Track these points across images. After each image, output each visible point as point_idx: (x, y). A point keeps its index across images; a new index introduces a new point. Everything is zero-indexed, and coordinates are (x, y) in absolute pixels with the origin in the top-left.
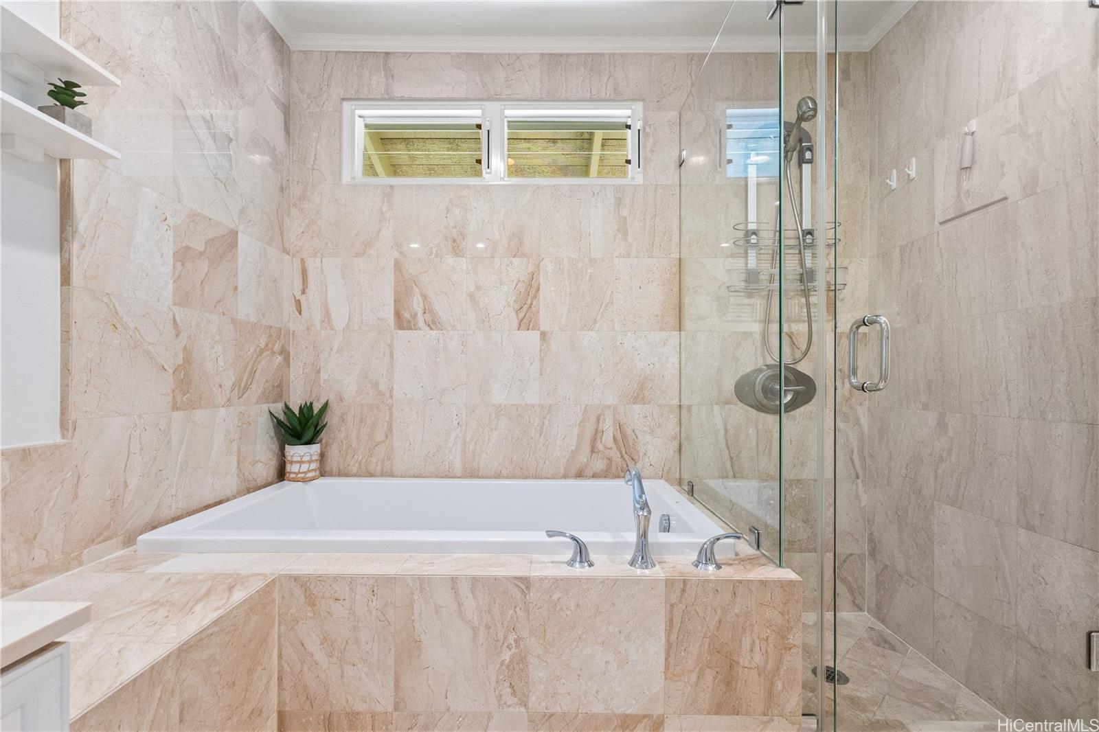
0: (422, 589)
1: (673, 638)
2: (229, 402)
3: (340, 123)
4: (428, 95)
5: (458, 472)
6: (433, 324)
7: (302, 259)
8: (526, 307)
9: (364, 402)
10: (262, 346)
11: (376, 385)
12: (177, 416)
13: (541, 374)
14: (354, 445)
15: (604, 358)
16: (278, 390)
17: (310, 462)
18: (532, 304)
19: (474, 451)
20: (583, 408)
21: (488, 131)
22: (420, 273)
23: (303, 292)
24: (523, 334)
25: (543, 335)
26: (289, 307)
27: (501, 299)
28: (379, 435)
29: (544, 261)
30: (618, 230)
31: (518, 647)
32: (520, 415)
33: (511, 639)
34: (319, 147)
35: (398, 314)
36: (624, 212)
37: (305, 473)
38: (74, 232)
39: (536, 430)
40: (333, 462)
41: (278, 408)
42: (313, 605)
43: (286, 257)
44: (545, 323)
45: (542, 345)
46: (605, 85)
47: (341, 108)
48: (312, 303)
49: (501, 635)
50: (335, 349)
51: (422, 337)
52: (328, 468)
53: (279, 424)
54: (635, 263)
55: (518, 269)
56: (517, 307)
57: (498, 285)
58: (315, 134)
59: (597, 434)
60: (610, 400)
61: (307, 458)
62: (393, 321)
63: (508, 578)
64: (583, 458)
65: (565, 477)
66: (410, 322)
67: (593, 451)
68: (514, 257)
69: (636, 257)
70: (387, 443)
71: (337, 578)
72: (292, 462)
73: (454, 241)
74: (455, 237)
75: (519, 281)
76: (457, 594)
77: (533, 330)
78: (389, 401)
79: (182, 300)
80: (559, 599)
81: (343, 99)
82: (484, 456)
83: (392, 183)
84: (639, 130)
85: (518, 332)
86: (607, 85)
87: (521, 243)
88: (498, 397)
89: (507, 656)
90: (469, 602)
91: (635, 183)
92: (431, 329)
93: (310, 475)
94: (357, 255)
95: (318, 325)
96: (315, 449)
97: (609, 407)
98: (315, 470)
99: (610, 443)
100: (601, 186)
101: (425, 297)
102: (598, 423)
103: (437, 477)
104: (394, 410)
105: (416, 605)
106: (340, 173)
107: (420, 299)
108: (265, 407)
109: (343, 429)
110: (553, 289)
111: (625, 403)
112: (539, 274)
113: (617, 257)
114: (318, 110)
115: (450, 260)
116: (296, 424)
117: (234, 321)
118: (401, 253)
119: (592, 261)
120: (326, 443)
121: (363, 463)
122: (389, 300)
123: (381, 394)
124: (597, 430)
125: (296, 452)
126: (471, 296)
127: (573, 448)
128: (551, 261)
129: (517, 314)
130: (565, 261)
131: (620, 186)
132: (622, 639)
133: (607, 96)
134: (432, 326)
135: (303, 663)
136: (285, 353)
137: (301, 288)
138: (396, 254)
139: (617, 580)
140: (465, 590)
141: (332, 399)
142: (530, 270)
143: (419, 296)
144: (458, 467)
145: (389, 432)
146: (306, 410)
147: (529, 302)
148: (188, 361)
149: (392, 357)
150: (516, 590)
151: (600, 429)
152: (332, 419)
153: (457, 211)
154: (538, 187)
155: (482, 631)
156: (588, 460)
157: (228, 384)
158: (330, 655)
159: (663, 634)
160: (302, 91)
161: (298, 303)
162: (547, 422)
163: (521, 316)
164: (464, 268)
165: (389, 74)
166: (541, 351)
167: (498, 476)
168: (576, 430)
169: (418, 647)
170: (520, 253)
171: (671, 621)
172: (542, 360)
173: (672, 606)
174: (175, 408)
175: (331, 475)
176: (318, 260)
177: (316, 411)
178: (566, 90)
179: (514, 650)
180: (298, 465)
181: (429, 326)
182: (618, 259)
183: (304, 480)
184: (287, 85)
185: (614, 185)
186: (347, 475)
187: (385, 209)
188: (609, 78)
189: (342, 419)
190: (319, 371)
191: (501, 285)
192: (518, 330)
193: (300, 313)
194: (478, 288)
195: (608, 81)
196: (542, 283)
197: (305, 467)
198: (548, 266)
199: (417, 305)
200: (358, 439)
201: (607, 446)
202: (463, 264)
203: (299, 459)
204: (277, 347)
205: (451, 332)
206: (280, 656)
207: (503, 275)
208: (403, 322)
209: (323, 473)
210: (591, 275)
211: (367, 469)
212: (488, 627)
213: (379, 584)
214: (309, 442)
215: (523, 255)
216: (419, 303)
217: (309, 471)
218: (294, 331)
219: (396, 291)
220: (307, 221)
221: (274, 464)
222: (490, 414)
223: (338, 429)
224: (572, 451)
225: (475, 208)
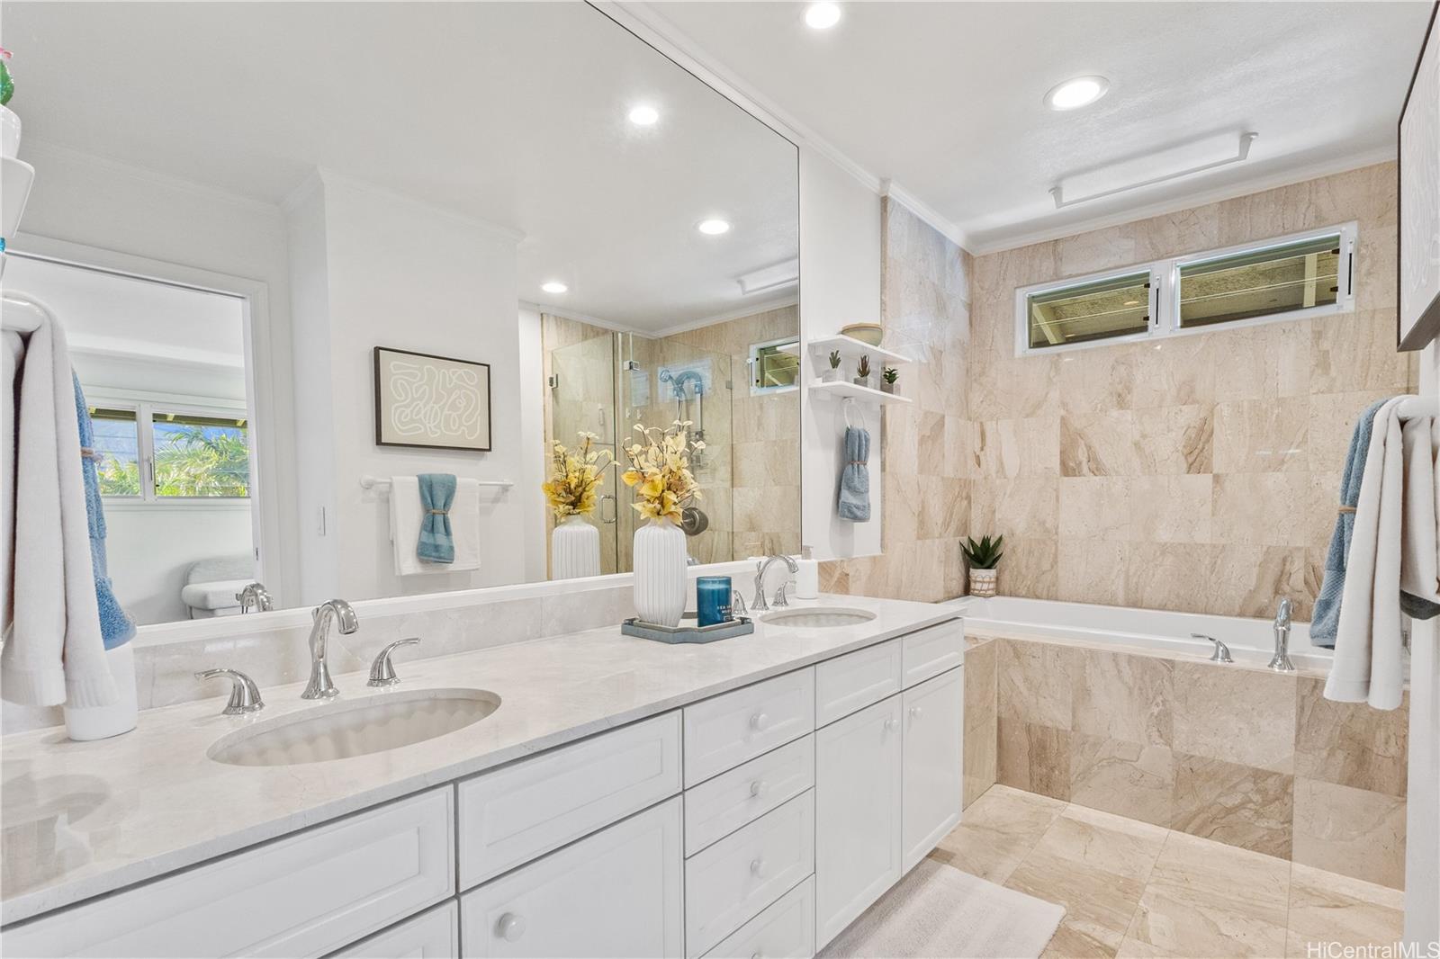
0: (1092, 658)
1: (1304, 721)
2: (940, 536)
3: (1014, 307)
4: (1096, 269)
5: (1120, 601)
6: (1098, 470)
7: (981, 423)
8: (1197, 451)
9: (1033, 537)
10: (956, 494)
11: (1043, 523)
12: (919, 542)
13: (1213, 515)
14: (1024, 571)
15: (1294, 499)
16: (965, 527)
17: (989, 583)
18: (1203, 448)
19: (1137, 584)
20: (1265, 549)
21: (1158, 290)
22: (1085, 427)
23: (982, 449)
24: (1193, 477)
25: (1217, 478)
26: (971, 462)
27: (1168, 445)
28: (1046, 566)
29: (1219, 406)
30: (1317, 365)
31: (1164, 705)
32: (1189, 554)
33: (1159, 699)
34: (996, 331)
35: (1063, 464)
36: (1326, 345)
37: (986, 591)
38: (887, 444)
39: (1206, 568)
40: (1005, 586)
41: (965, 540)
42: (1018, 658)
43: (970, 423)
44: (1218, 467)
45: (1215, 487)
46: (1303, 216)
47: (1015, 294)
48: (989, 458)
49: (1151, 696)
50: (1008, 492)
51: (1086, 483)
52: (1002, 589)
53: (966, 552)
54: (1341, 398)
55: (1189, 416)
56: (1186, 451)
57: (1166, 432)
58: (993, 322)
59: (1282, 577)
60: (1300, 542)
61: (987, 579)
62: (1058, 469)
63: (1156, 659)
64: (1264, 598)
65: (1241, 615)
66: (1074, 470)
67: (1276, 592)
68: (1184, 404)
69: (1342, 391)
70: (1053, 572)
71: (1033, 644)
72: (975, 582)
73: (1119, 395)
74: (1121, 392)
75: (1189, 427)
76: (1117, 665)
77: (1205, 472)
78: (1055, 537)
79: (921, 471)
80: (1199, 678)
81: (1016, 288)
82: (1148, 588)
83: (1059, 351)
84: (1351, 255)
85: (1188, 475)
86: (1305, 216)
87: (1192, 391)
88: (1164, 535)
89: (1156, 710)
90: (1126, 671)
91: (1344, 312)
92: (1095, 475)
93: (990, 592)
94: (1027, 416)
95: (994, 475)
96: (992, 573)
97: (1299, 549)
98: (993, 589)
99: (1300, 585)
100: (1295, 322)
101: (1089, 448)
102: (1284, 565)
103: (1099, 604)
104: (1059, 544)
105: (1087, 667)
106: (1013, 350)
107: (1085, 449)
108: (958, 539)
109: (1014, 558)
110: (1229, 432)
111: (1321, 546)
112: (1213, 419)
113: (1314, 394)
114: (995, 301)
115: (1115, 413)
116: (979, 552)
117: (943, 478)
118: (1067, 410)
119: (1281, 402)
120: (1000, 569)
121: (1031, 586)
122: (1056, 451)
123: (1047, 531)
124: (1282, 572)
125: (979, 574)
126: (1136, 444)
127: (1252, 588)
128: (1228, 405)
129: (1186, 458)
130: (1245, 403)
131: (1321, 319)
132: (1255, 714)
133: (1306, 226)
134: (1096, 472)
135: (1013, 692)
136: (968, 498)
137: (980, 446)
138: (1063, 412)
139: (1250, 672)
140: (1123, 664)
141: (1005, 534)
142: (1202, 416)
143: (1083, 446)
144: (1121, 596)
145: (1055, 562)
146: (985, 541)
147: (1200, 446)
148: (923, 508)
149: (1057, 500)
150: (1163, 668)
151: (1286, 571)
152: (1005, 549)
153: (1122, 369)
154: (1214, 334)
155: (1136, 691)
156: (1270, 601)
157: (940, 522)
158: (1029, 689)
159: (1294, 716)
160: (982, 288)
161: (978, 458)
162: (1219, 562)
163: (1190, 460)
164: (1130, 419)
165: (1058, 258)
166: (1213, 493)
167: (1163, 608)
168: (1255, 571)
169: (1089, 694)
170: (1190, 400)
171: (1302, 708)
172: (1215, 502)
173: (1303, 697)
174: (919, 538)
175: (1004, 595)
176: (994, 422)
177: (992, 543)
178: (1251, 231)
179: (1160, 707)
180: (981, 584)
181: (1093, 472)
182: (1315, 396)
183: (985, 596)
184: (971, 288)
185: (1312, 319)
186: (1017, 596)
187: (1052, 374)
188: (1309, 207)
189: (1013, 550)
190: (994, 511)
191: (1168, 432)
192: (1188, 473)
193: (979, 466)
194: (1144, 436)
195: (1306, 211)
196: (1216, 425)
197: (985, 586)
198: (1225, 411)
199: (1082, 455)
200: (1027, 567)
201: (1296, 588)
202: (1129, 415)
203: (981, 579)
204: (964, 495)
205: (1114, 478)
206: (999, 685)
207: (1171, 422)
208: (1068, 470)
209: (998, 593)
210: (1278, 415)
211: (1034, 592)
212: (1140, 689)
213: (1061, 652)
214: (989, 567)
215: (1194, 402)
216: (1084, 453)
217: (989, 590)
218: (974, 481)
219: (1061, 444)
220: (985, 392)
221: (962, 582)
222: (1155, 552)
223: (1012, 558)
224: (1250, 590)
225: (1141, 363)
